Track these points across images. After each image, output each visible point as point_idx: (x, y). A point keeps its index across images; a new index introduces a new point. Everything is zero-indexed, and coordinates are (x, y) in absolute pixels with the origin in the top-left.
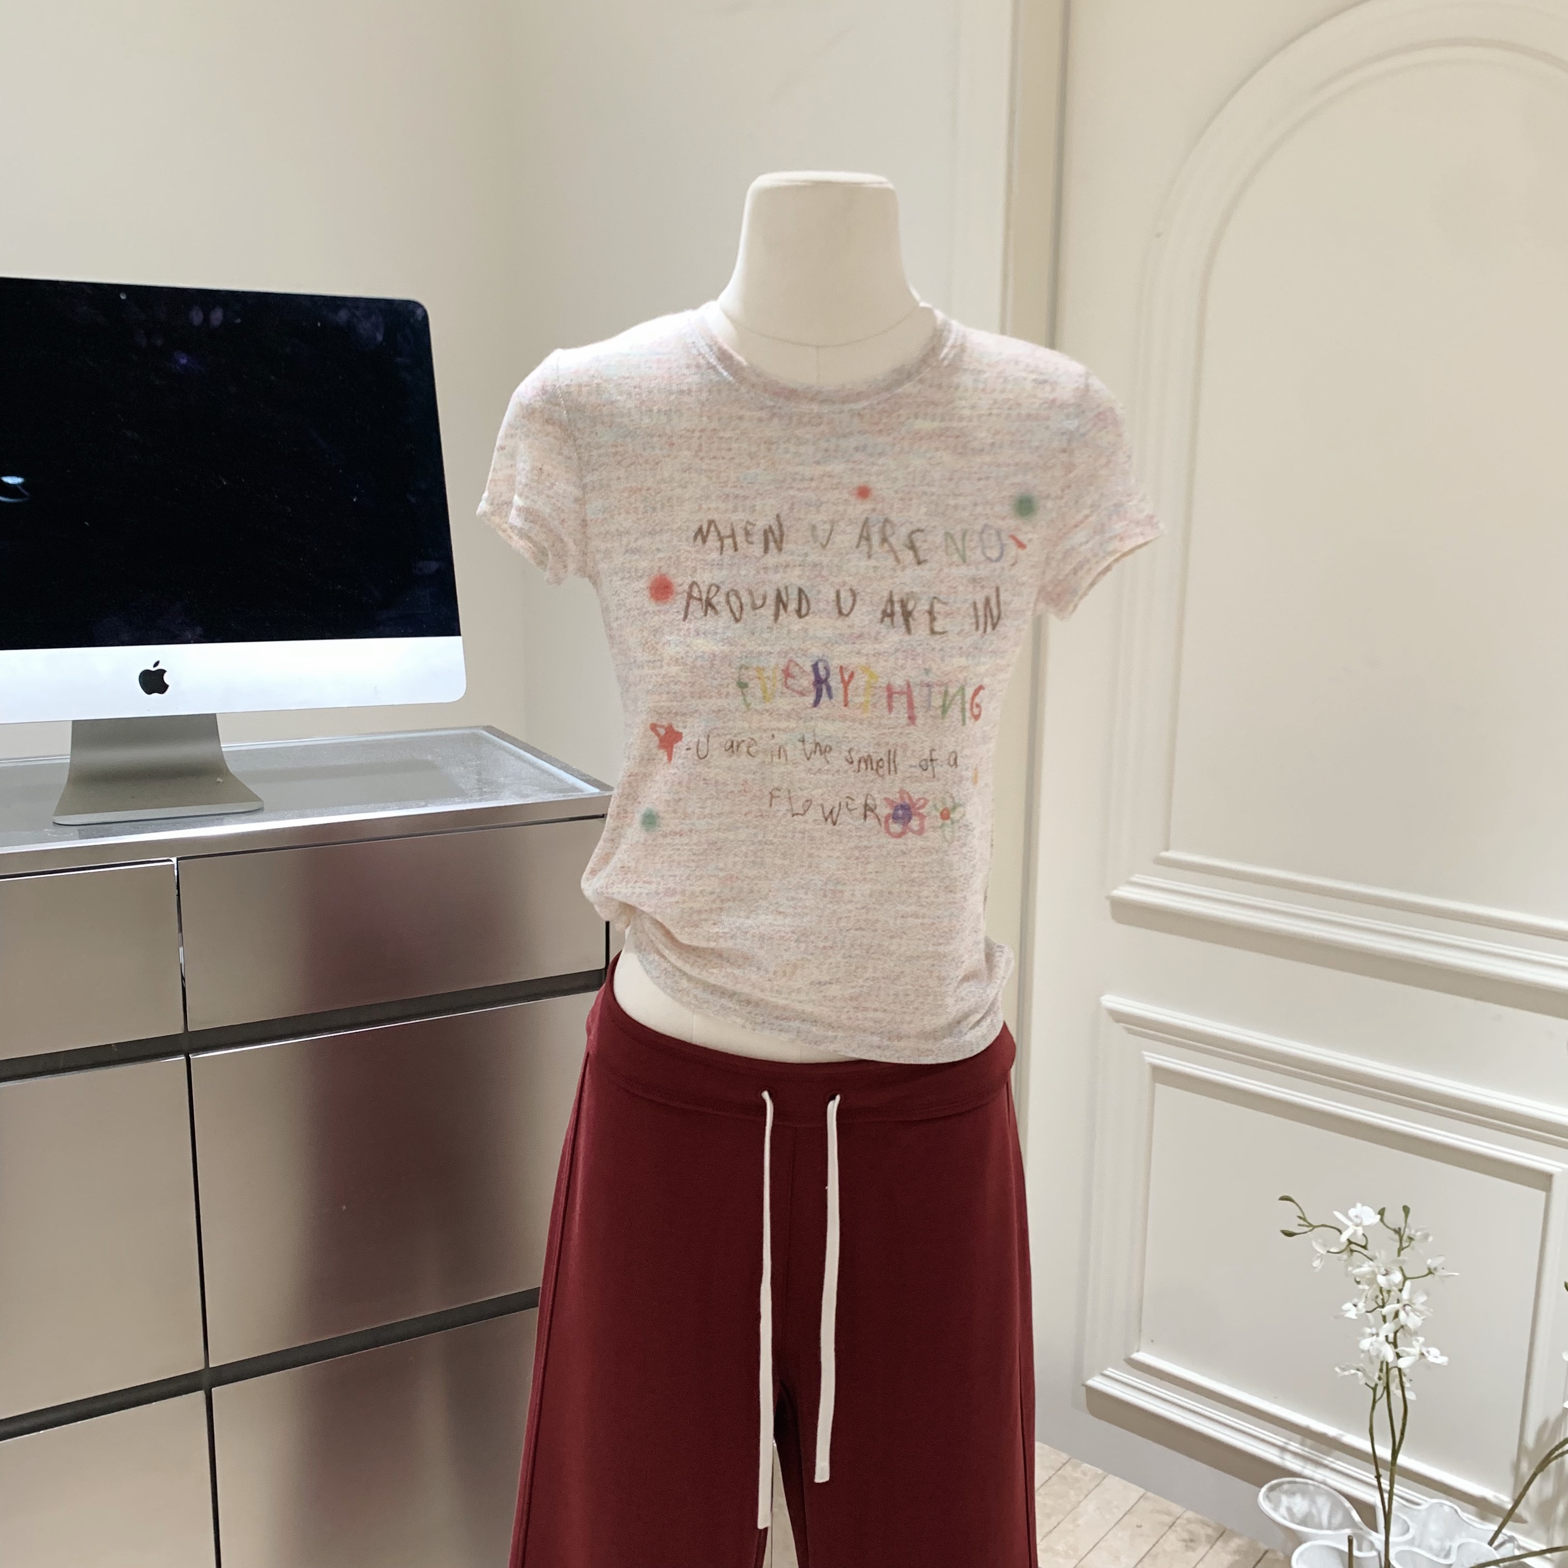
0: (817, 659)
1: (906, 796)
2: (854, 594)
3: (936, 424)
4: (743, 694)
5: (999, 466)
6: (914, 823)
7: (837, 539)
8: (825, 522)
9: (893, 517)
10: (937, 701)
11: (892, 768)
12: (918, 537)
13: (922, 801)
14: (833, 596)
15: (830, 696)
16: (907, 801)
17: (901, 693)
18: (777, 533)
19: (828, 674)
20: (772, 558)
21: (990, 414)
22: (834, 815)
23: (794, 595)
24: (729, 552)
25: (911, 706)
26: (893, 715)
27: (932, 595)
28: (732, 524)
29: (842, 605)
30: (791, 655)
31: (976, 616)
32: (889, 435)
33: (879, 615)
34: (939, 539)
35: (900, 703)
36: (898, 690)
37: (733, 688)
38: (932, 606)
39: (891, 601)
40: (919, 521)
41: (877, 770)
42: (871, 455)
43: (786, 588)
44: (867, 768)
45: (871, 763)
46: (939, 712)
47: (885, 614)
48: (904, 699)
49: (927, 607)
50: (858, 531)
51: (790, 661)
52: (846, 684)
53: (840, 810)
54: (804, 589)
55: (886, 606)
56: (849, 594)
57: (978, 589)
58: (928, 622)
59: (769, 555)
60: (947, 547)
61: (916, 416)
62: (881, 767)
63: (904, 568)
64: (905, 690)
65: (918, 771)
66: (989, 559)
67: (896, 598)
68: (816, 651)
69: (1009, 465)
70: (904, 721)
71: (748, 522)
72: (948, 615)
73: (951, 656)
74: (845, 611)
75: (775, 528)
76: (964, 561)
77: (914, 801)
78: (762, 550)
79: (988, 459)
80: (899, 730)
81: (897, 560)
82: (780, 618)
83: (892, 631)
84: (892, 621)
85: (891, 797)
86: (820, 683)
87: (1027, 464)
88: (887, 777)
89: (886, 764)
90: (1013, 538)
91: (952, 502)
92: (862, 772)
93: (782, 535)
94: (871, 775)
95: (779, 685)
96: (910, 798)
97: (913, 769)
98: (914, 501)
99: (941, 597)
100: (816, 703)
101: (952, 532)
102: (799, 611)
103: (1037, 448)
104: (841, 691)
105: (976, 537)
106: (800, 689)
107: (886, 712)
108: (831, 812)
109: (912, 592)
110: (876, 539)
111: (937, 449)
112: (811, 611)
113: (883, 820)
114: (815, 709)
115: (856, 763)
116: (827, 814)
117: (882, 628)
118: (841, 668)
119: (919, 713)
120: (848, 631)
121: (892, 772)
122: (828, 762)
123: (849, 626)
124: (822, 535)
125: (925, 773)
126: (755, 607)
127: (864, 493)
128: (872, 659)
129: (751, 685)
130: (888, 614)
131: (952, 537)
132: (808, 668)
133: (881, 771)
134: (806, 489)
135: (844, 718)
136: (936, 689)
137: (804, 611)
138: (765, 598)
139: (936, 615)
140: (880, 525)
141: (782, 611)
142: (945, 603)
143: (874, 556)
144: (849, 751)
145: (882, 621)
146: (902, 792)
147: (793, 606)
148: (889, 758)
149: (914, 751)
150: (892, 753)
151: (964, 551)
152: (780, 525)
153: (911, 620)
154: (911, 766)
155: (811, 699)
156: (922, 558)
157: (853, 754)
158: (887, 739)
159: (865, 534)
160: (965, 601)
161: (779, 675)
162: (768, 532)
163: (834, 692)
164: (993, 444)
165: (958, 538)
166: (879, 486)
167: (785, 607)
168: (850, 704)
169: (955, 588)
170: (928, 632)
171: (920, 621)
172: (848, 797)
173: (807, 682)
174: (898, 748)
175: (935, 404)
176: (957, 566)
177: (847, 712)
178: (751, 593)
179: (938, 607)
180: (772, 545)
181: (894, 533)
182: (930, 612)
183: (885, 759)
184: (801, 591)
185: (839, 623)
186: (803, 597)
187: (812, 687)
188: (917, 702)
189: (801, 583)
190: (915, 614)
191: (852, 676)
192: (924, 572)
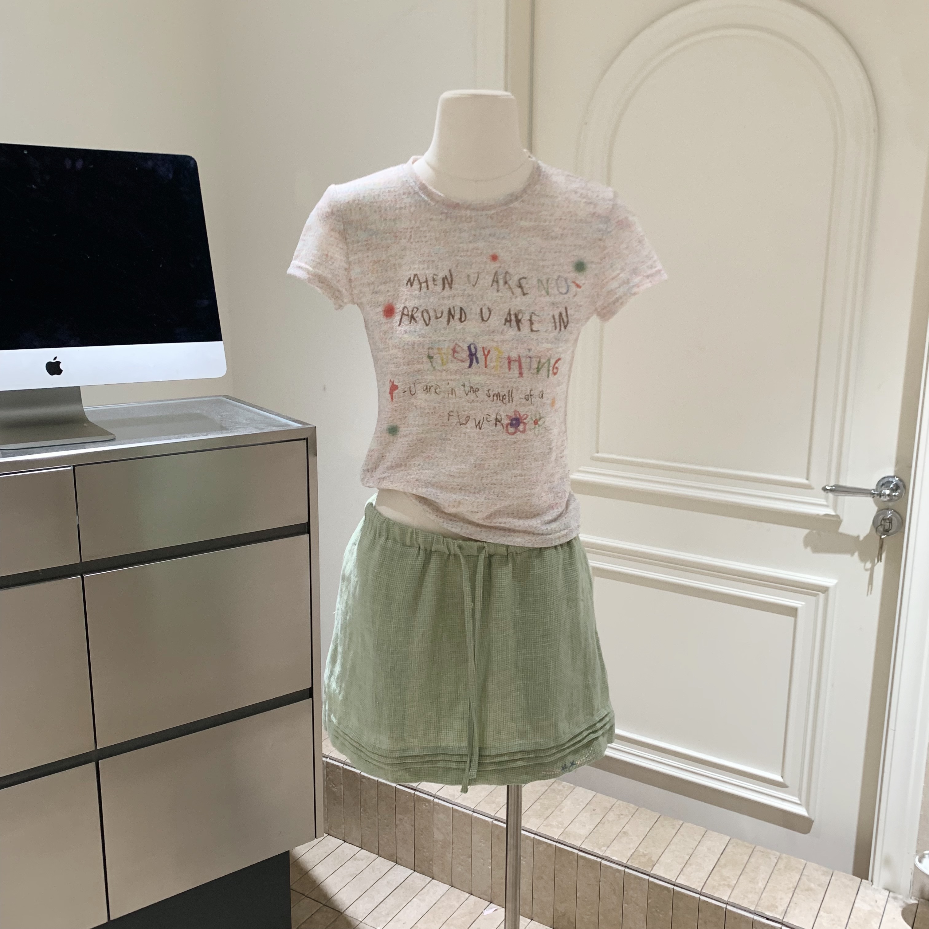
0: (470, 343)
1: (517, 413)
2: (490, 310)
3: (532, 224)
4: (431, 362)
5: (565, 246)
6: (521, 427)
7: (481, 282)
8: (475, 273)
9: (510, 271)
10: (535, 366)
11: (511, 400)
12: (523, 282)
13: (525, 416)
14: (478, 311)
15: (477, 362)
16: (518, 416)
17: (515, 361)
18: (449, 280)
19: (476, 351)
20: (447, 292)
21: (561, 219)
22: (481, 424)
23: (458, 311)
24: (424, 290)
25: (520, 367)
26: (511, 372)
27: (532, 312)
28: (426, 275)
29: (484, 315)
30: (457, 341)
31: (555, 322)
32: (507, 228)
33: (503, 321)
34: (535, 282)
35: (515, 366)
36: (513, 359)
37: (425, 359)
38: (531, 317)
39: (509, 314)
40: (524, 273)
41: (502, 401)
42: (498, 238)
43: (454, 307)
44: (497, 399)
45: (500, 397)
46: (536, 371)
47: (506, 320)
48: (517, 364)
49: (528, 318)
50: (492, 278)
51: (456, 344)
52: (486, 356)
53: (483, 421)
54: (463, 308)
55: (507, 316)
56: (487, 310)
57: (555, 308)
58: (529, 325)
59: (444, 291)
60: (539, 287)
61: (521, 219)
62: (505, 399)
63: (516, 297)
64: (517, 359)
65: (524, 401)
66: (561, 293)
67: (512, 313)
68: (470, 340)
69: (571, 246)
70: (517, 375)
71: (435, 274)
72: (539, 322)
73: (542, 343)
74: (485, 319)
75: (448, 277)
76: (548, 294)
77: (521, 416)
78: (442, 288)
79: (560, 242)
80: (514, 380)
81: (513, 293)
82: (450, 323)
83: (510, 330)
84: (510, 325)
85: (510, 414)
86: (472, 356)
87: (580, 245)
88: (508, 404)
89: (507, 398)
90: (574, 282)
91: (541, 263)
92: (495, 401)
93: (452, 281)
94: (499, 403)
95: (450, 357)
96: (519, 415)
97: (522, 400)
98: (521, 263)
99: (536, 313)
100: (470, 366)
101: (541, 279)
102: (460, 319)
103: (586, 238)
104: (483, 360)
105: (554, 282)
106: (461, 359)
107: (507, 370)
108: (479, 423)
109: (521, 310)
110: (501, 282)
111: (533, 236)
112: (467, 319)
113: (505, 426)
114: (470, 369)
115: (492, 397)
116: (477, 423)
117: (506, 328)
118: (483, 348)
119: (525, 371)
120: (487, 329)
121: (511, 401)
122: (477, 397)
123: (487, 327)
124: (473, 279)
125: (527, 402)
126: (437, 318)
127: (494, 258)
128: (500, 344)
129: (435, 357)
130: (508, 321)
131: (541, 282)
132: (466, 348)
133: (504, 401)
134: (464, 256)
135: (485, 374)
136: (534, 360)
137: (463, 319)
138: (442, 313)
139: (533, 321)
140: (503, 275)
141: (451, 319)
142: (538, 316)
143: (500, 291)
144: (488, 391)
145: (505, 324)
146: (515, 411)
147: (457, 316)
148: (509, 394)
149: (522, 391)
150: (510, 392)
151: (548, 289)
152: (451, 275)
153: (520, 324)
154: (520, 398)
155: (467, 364)
156: (525, 292)
157: (490, 392)
158: (508, 384)
159: (495, 280)
160: (549, 315)
161: (450, 351)
162: (444, 279)
163: (480, 360)
164: (562, 235)
165: (544, 282)
166: (503, 255)
167: (453, 317)
168: (488, 367)
169: (543, 308)
170: (529, 330)
171: (525, 325)
172: (487, 415)
173: (465, 355)
174: (514, 389)
175: (532, 213)
176: (545, 296)
177: (487, 370)
178: (435, 311)
179: (534, 318)
180: (447, 286)
181: (510, 279)
182: (530, 320)
183: (507, 394)
184: (461, 309)
185: (482, 325)
186: (463, 312)
187: (468, 358)
188: (524, 365)
189: (461, 305)
190: (522, 321)
191: (489, 352)
192: (527, 299)
